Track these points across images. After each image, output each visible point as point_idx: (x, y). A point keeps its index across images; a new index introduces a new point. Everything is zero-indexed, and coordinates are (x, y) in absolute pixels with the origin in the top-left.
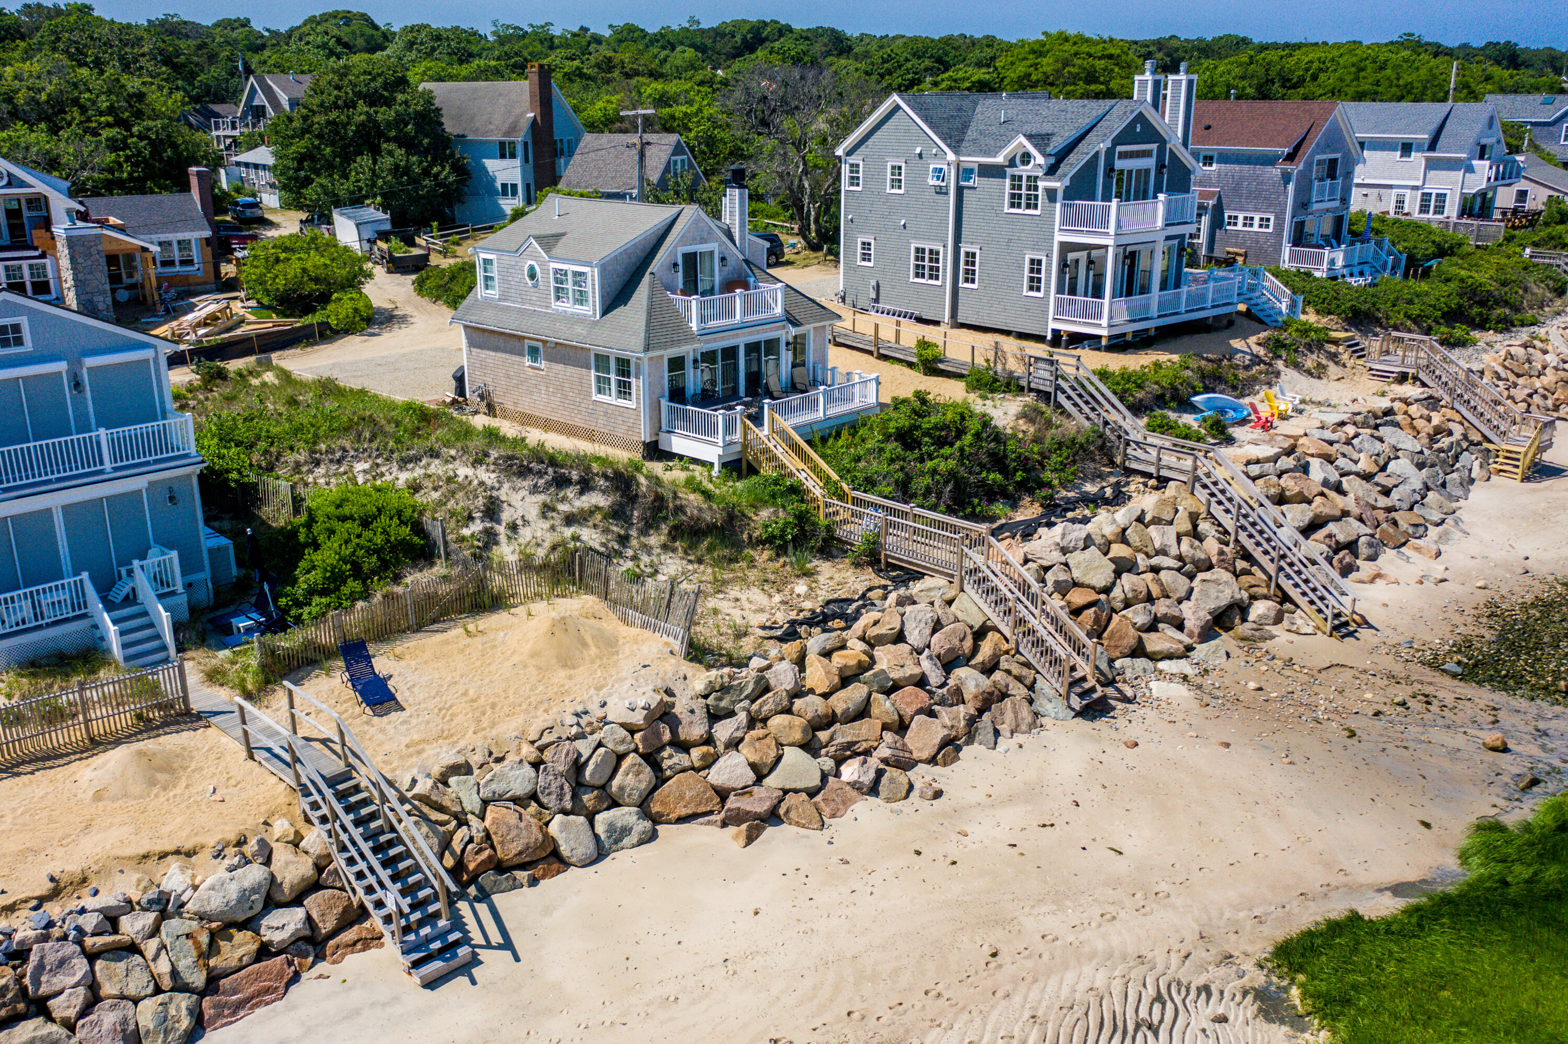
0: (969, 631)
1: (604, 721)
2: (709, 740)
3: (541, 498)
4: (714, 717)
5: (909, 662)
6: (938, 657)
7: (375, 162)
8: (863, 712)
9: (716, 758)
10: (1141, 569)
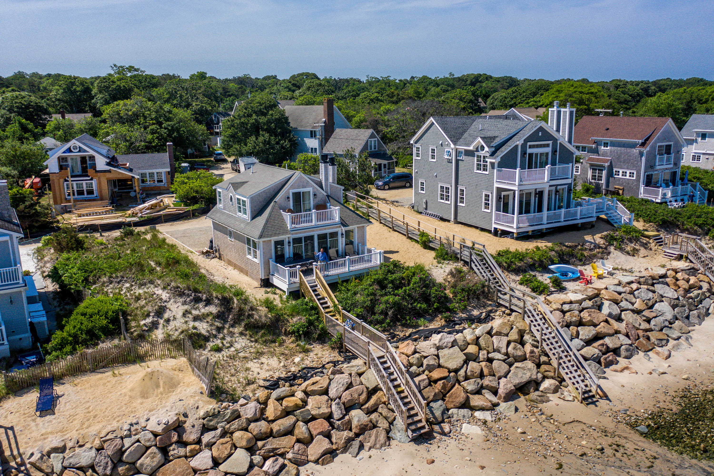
0: (365, 390)
1: (144, 429)
2: (199, 442)
3: (186, 307)
4: (205, 429)
5: (324, 406)
6: (344, 404)
7: (257, 139)
8: (290, 432)
9: (200, 450)
10: (481, 359)
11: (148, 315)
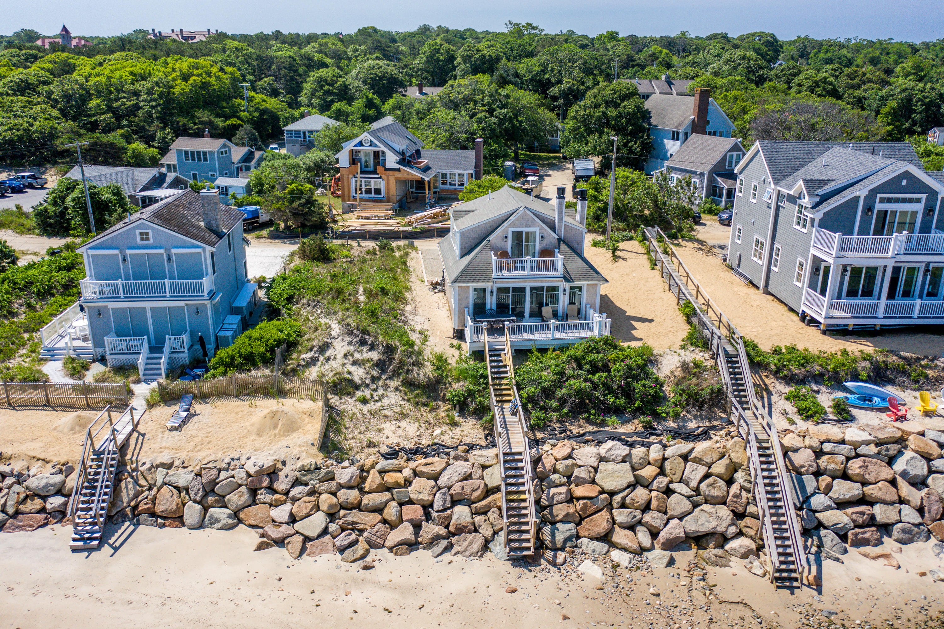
0: (482, 486)
1: (242, 466)
2: (287, 493)
3: (350, 348)
4: (297, 482)
5: (426, 492)
6: (451, 496)
8: (379, 510)
9: (285, 502)
11: (311, 350)
